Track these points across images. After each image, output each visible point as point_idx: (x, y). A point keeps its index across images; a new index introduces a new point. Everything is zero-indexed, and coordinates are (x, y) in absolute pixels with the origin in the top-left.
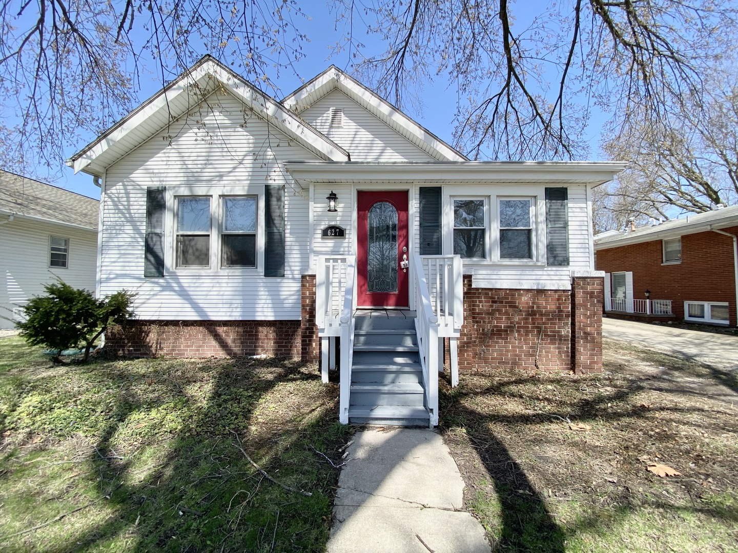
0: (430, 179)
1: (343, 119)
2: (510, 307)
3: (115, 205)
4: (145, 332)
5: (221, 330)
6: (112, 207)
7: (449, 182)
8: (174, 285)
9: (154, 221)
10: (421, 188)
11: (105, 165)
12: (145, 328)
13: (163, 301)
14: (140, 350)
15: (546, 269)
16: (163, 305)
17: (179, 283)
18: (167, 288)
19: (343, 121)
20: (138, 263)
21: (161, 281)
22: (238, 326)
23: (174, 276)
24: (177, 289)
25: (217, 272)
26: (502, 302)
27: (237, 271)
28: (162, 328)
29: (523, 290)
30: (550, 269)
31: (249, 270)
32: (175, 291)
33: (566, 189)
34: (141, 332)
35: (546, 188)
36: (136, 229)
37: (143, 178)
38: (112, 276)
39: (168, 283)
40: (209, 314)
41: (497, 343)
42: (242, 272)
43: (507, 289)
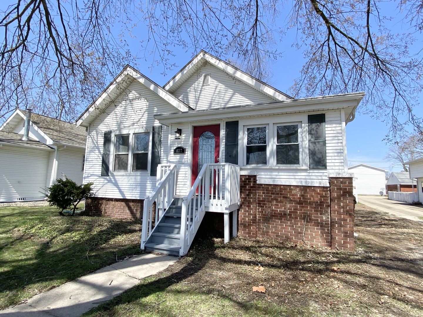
0: (232, 117)
1: (210, 79)
2: (283, 197)
3: (93, 141)
4: (100, 204)
5: (131, 204)
6: (91, 142)
7: (242, 118)
8: (113, 180)
9: (106, 147)
10: (226, 122)
11: (89, 122)
12: (100, 202)
13: (108, 188)
14: (97, 213)
15: (308, 171)
16: (107, 190)
17: (115, 179)
18: (110, 181)
19: (209, 81)
20: (98, 169)
21: (108, 178)
22: (138, 202)
23: (113, 175)
24: (114, 182)
25: (131, 173)
26: (278, 194)
27: (139, 173)
28: (107, 202)
29: (293, 186)
30: (311, 171)
31: (144, 172)
32: (113, 183)
33: (324, 114)
34: (99, 204)
35: (308, 116)
36: (100, 152)
37: (103, 128)
38: (89, 175)
39: (110, 179)
40: (126, 195)
41: (275, 221)
42: (141, 173)
43: (281, 185)
